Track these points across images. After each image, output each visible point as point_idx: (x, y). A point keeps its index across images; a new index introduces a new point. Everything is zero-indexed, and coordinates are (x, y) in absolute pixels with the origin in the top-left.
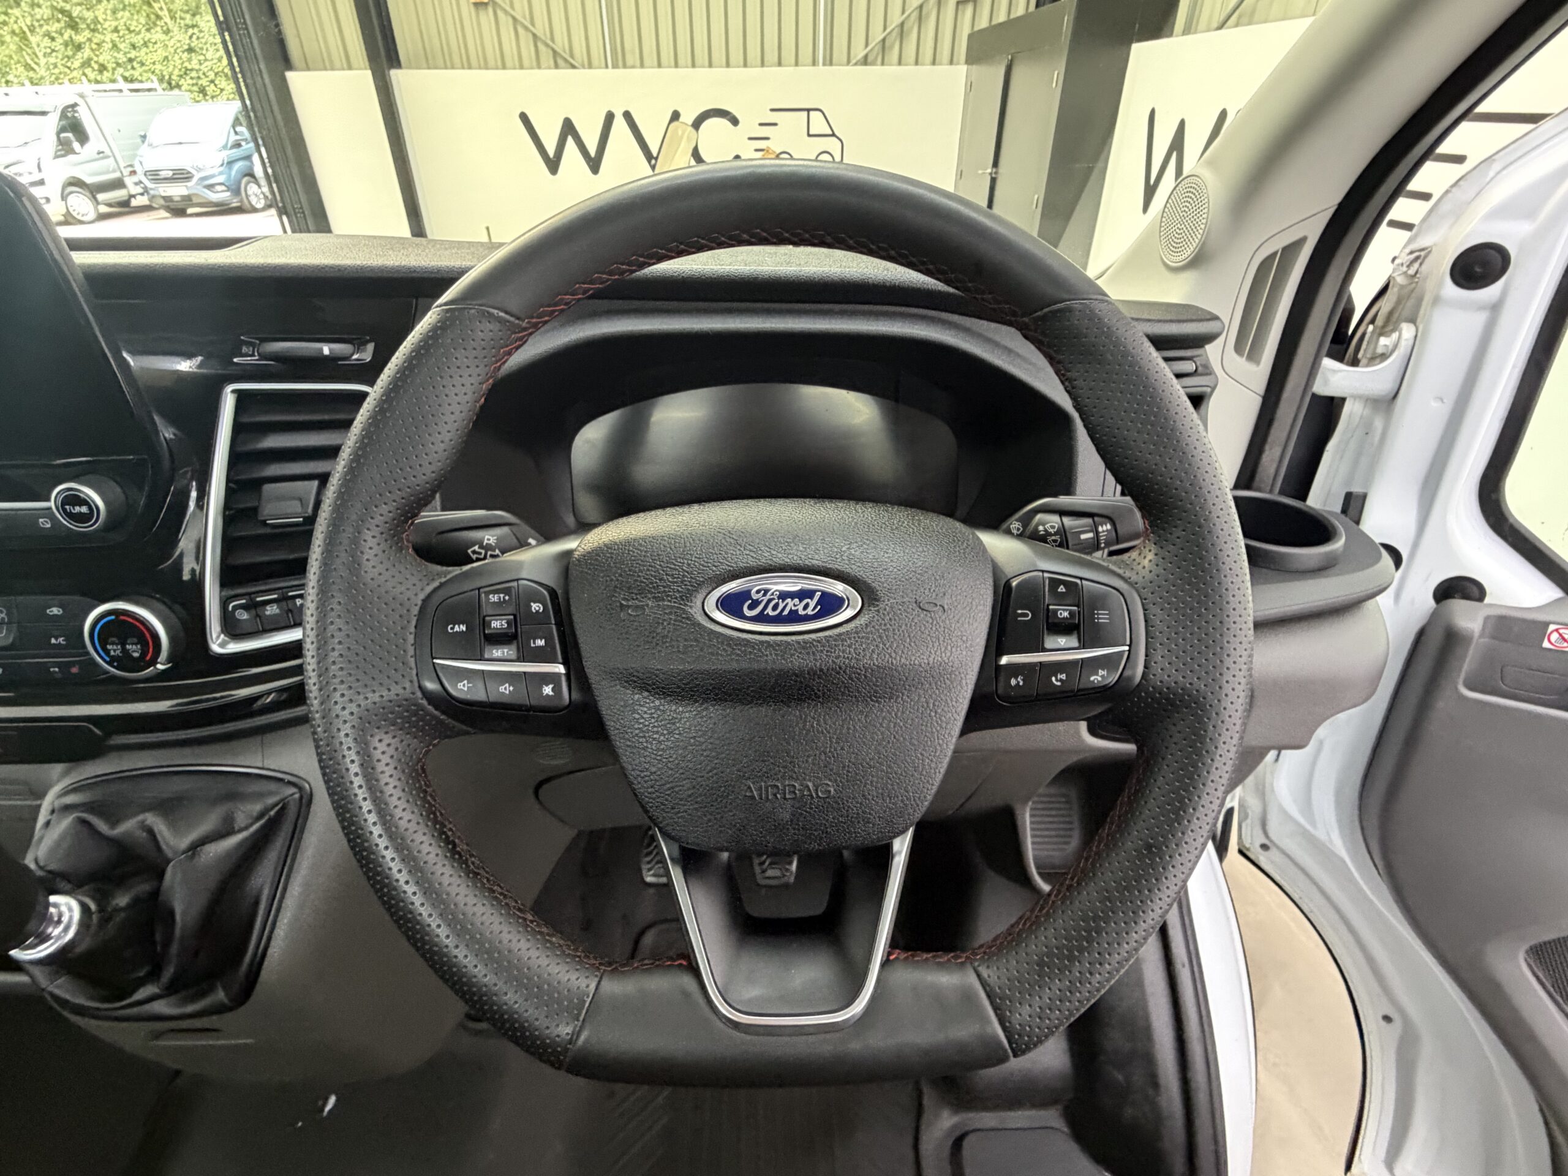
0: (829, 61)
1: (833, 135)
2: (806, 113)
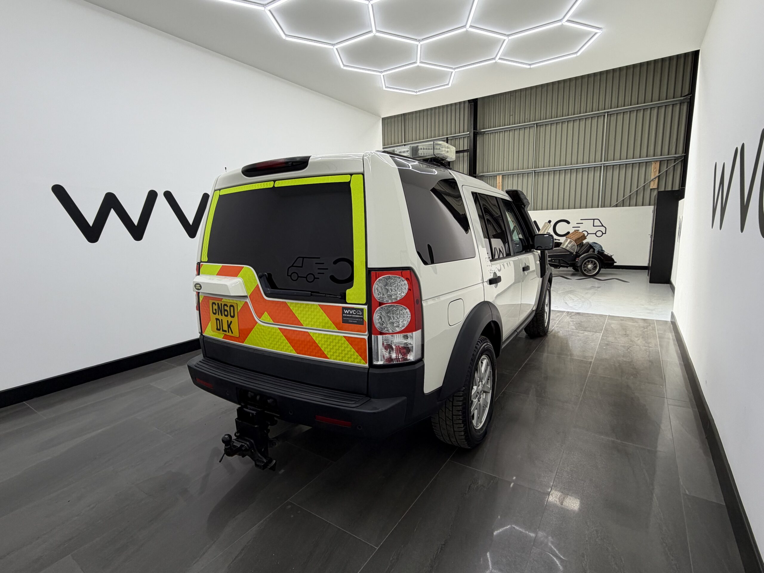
0: (603, 206)
1: (603, 226)
2: (593, 220)
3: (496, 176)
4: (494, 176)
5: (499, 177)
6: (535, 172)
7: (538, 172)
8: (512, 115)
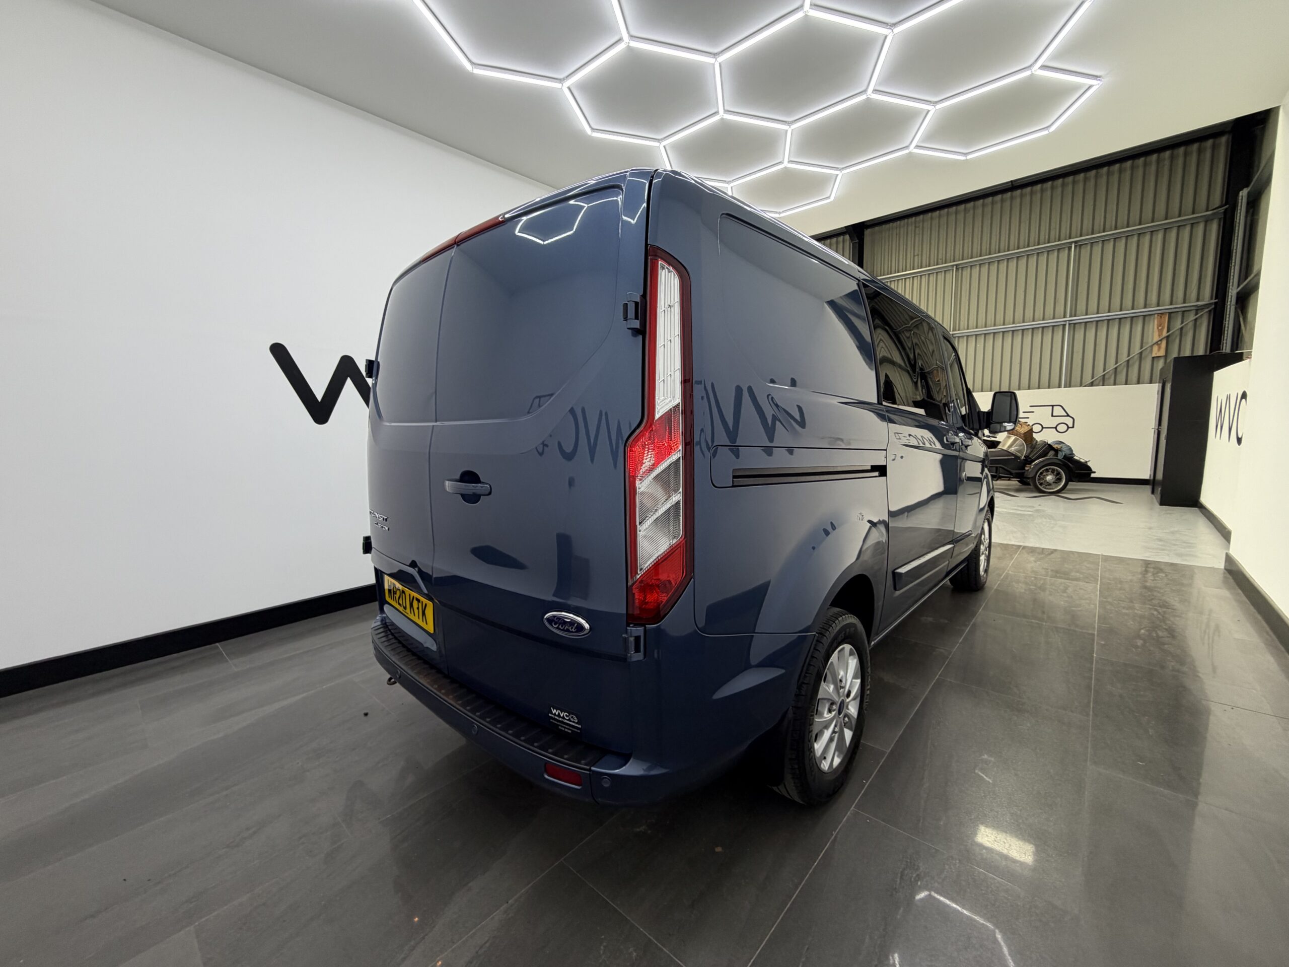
0: (1069, 385)
1: (1068, 415)
2: (1051, 407)
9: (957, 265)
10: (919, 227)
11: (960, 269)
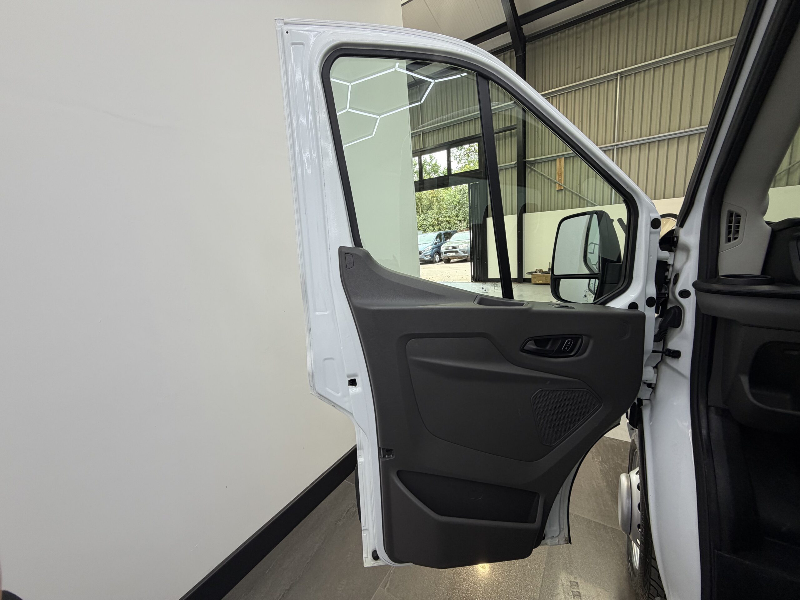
3: (555, 160)
4: (551, 161)
5: (560, 162)
6: (618, 149)
7: (622, 148)
8: (580, 67)
9: (621, 73)
10: (580, 37)
11: (624, 78)
